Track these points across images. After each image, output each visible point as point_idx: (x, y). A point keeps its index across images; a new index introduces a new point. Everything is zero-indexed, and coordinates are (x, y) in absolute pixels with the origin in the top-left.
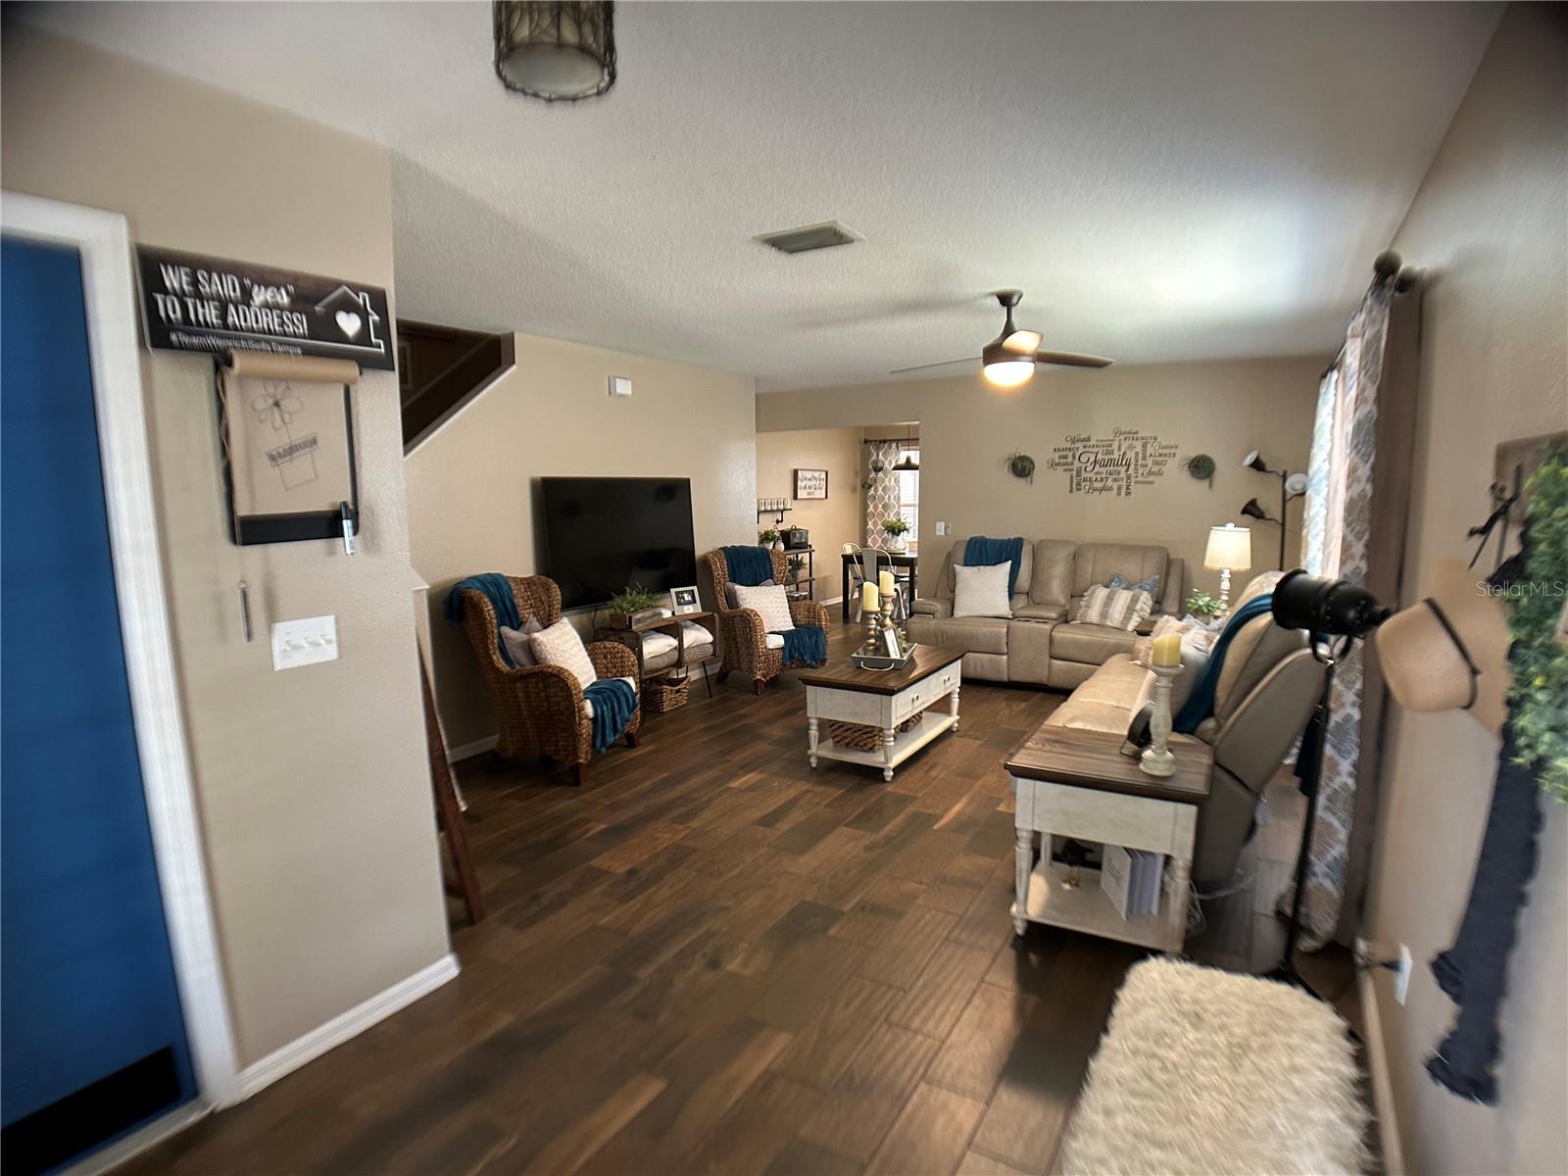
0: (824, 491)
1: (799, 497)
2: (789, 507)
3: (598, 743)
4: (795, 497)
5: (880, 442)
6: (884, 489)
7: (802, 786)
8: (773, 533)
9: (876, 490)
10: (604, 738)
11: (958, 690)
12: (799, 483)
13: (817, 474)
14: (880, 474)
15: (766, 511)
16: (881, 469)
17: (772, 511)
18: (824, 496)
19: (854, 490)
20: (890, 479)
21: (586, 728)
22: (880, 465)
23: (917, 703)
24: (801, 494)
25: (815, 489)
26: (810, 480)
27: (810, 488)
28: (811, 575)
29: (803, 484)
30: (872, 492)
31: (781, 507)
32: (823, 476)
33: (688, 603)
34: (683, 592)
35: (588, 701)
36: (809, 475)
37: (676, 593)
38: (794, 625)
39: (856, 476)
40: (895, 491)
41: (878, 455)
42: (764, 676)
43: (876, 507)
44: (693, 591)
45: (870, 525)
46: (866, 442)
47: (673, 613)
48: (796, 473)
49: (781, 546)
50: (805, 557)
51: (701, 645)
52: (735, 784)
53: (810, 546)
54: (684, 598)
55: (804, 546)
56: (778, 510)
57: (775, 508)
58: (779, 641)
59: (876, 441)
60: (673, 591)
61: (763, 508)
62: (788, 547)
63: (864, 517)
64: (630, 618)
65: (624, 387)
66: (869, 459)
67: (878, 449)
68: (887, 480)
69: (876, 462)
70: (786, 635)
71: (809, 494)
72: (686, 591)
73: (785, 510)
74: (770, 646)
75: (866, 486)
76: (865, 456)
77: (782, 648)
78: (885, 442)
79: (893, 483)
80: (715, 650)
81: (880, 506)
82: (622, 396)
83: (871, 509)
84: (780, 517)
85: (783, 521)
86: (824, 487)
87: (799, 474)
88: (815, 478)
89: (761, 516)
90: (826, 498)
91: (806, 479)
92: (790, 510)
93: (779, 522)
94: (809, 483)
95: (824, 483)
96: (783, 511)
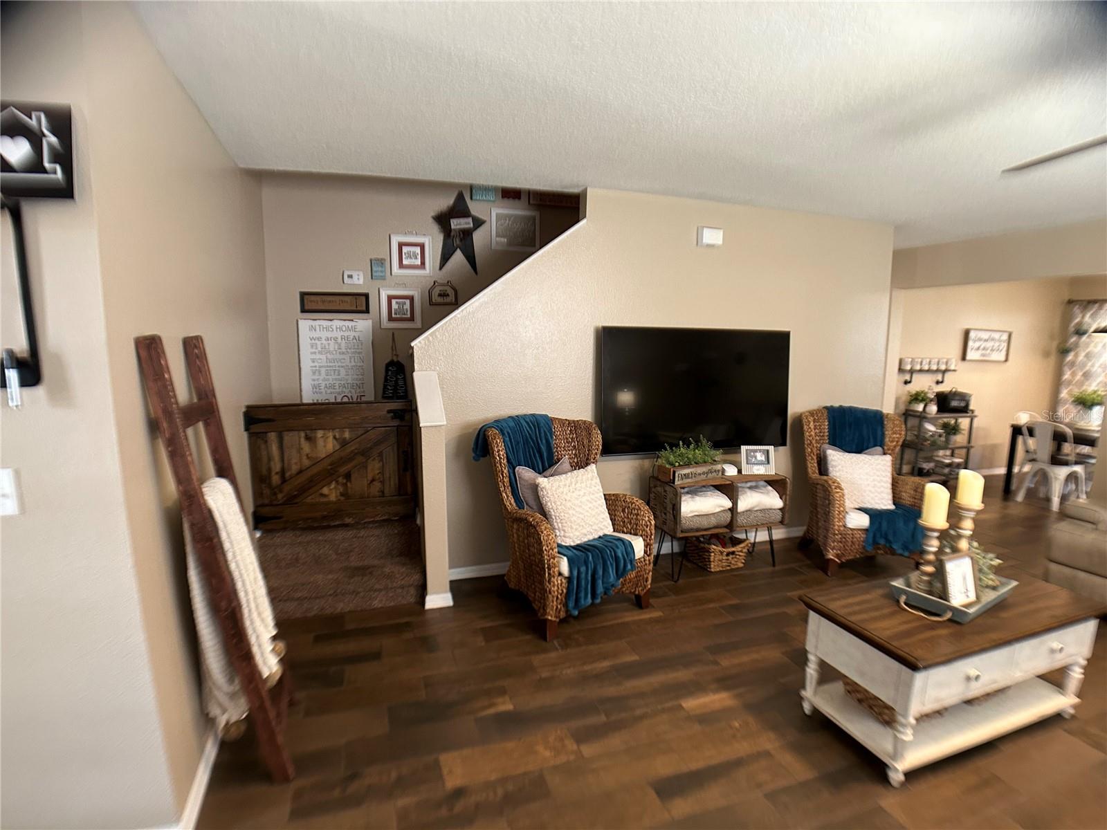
0: (1004, 353)
1: (968, 358)
2: (952, 367)
3: (571, 604)
4: (964, 358)
5: (1087, 302)
6: (1088, 356)
7: (768, 742)
8: (926, 394)
9: (1076, 356)
10: (577, 600)
11: (1084, 663)
12: (970, 344)
13: (996, 335)
14: (1084, 337)
15: (921, 371)
16: (1084, 333)
17: (929, 371)
18: (1003, 358)
19: (1046, 354)
21: (557, 586)
22: (1084, 327)
23: (974, 685)
24: (971, 355)
25: (992, 350)
26: (986, 340)
27: (984, 349)
28: (969, 442)
29: (977, 344)
30: (1070, 357)
31: (943, 367)
32: (1005, 337)
33: (761, 463)
34: (755, 451)
35: (565, 559)
36: (985, 335)
37: (747, 450)
38: (894, 504)
39: (1052, 340)
41: (1083, 317)
42: (837, 556)
43: (1073, 375)
44: (768, 451)
46: (1070, 302)
47: (740, 471)
48: (967, 334)
49: (933, 408)
50: (964, 422)
51: (764, 510)
52: (691, 704)
53: (973, 411)
54: (756, 457)
55: (964, 410)
56: (937, 371)
57: (934, 367)
58: (863, 521)
59: (1083, 301)
60: (744, 448)
61: (918, 367)
62: (940, 410)
63: (1057, 384)
64: (674, 472)
65: (713, 237)
66: (1071, 322)
67: (1084, 310)
68: (1093, 345)
69: (1080, 324)
70: (874, 514)
71: (983, 355)
72: (760, 451)
73: (947, 370)
74: (850, 525)
75: (1064, 351)
76: (1066, 318)
77: (866, 530)
78: (1095, 302)
80: (783, 518)
81: (1080, 374)
82: (711, 246)
83: (1067, 376)
84: (939, 377)
85: (942, 382)
86: (1005, 349)
87: (972, 335)
88: (993, 339)
89: (915, 376)
90: (1006, 360)
91: (980, 340)
92: (954, 371)
93: (938, 383)
94: (984, 345)
95: (1004, 345)
96: (944, 372)
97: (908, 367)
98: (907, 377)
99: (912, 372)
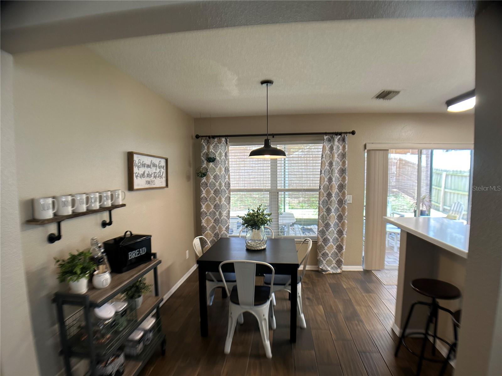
0: (164, 179)
1: (136, 187)
4: (130, 187)
5: (209, 137)
6: (216, 178)
8: (88, 252)
9: (208, 178)
12: (136, 170)
13: (156, 161)
14: (211, 164)
15: (75, 215)
16: (212, 160)
17: (90, 212)
18: (164, 185)
19: (188, 178)
20: (220, 169)
22: (212, 156)
24: (138, 183)
25: (155, 177)
26: (148, 166)
27: (148, 175)
29: (141, 171)
31: (108, 203)
32: (163, 163)
36: (147, 160)
39: (190, 166)
40: (225, 179)
41: (208, 148)
43: (208, 192)
45: (204, 208)
46: (197, 137)
48: (130, 156)
56: (102, 209)
57: (96, 206)
59: (206, 136)
61: (69, 210)
63: (198, 201)
66: (201, 152)
67: (208, 142)
68: (217, 169)
69: (207, 154)
71: (148, 182)
73: (114, 207)
76: (196, 150)
78: (214, 137)
79: (223, 172)
81: (212, 192)
83: (204, 194)
84: (105, 216)
85: (110, 223)
86: (164, 175)
87: (136, 158)
88: (155, 165)
89: (64, 225)
90: (167, 186)
91: (144, 165)
92: (124, 205)
93: (104, 224)
94: (147, 170)
95: (163, 171)
96: (110, 210)
97: (49, 214)
98: (52, 229)
99: (58, 219)
